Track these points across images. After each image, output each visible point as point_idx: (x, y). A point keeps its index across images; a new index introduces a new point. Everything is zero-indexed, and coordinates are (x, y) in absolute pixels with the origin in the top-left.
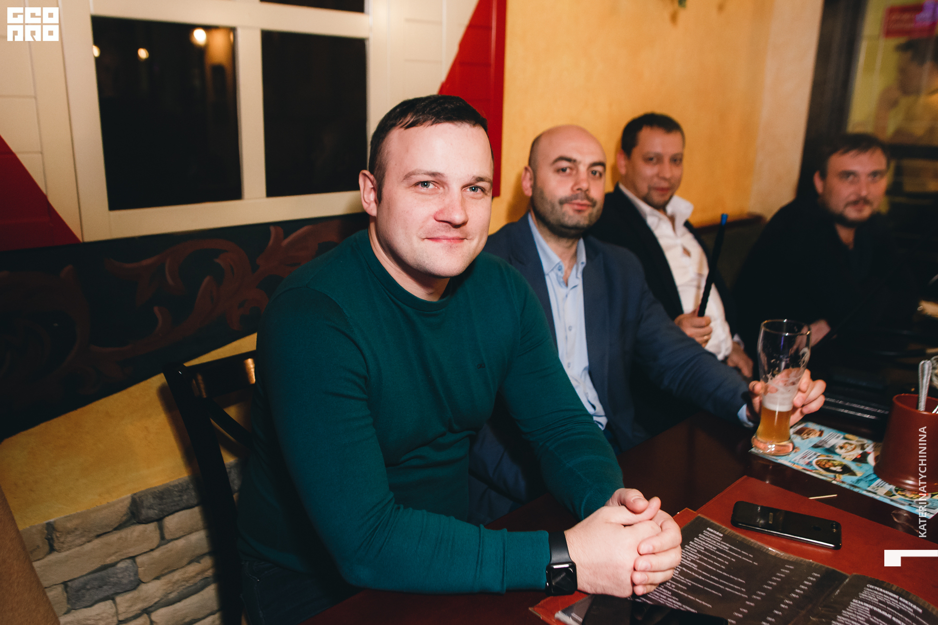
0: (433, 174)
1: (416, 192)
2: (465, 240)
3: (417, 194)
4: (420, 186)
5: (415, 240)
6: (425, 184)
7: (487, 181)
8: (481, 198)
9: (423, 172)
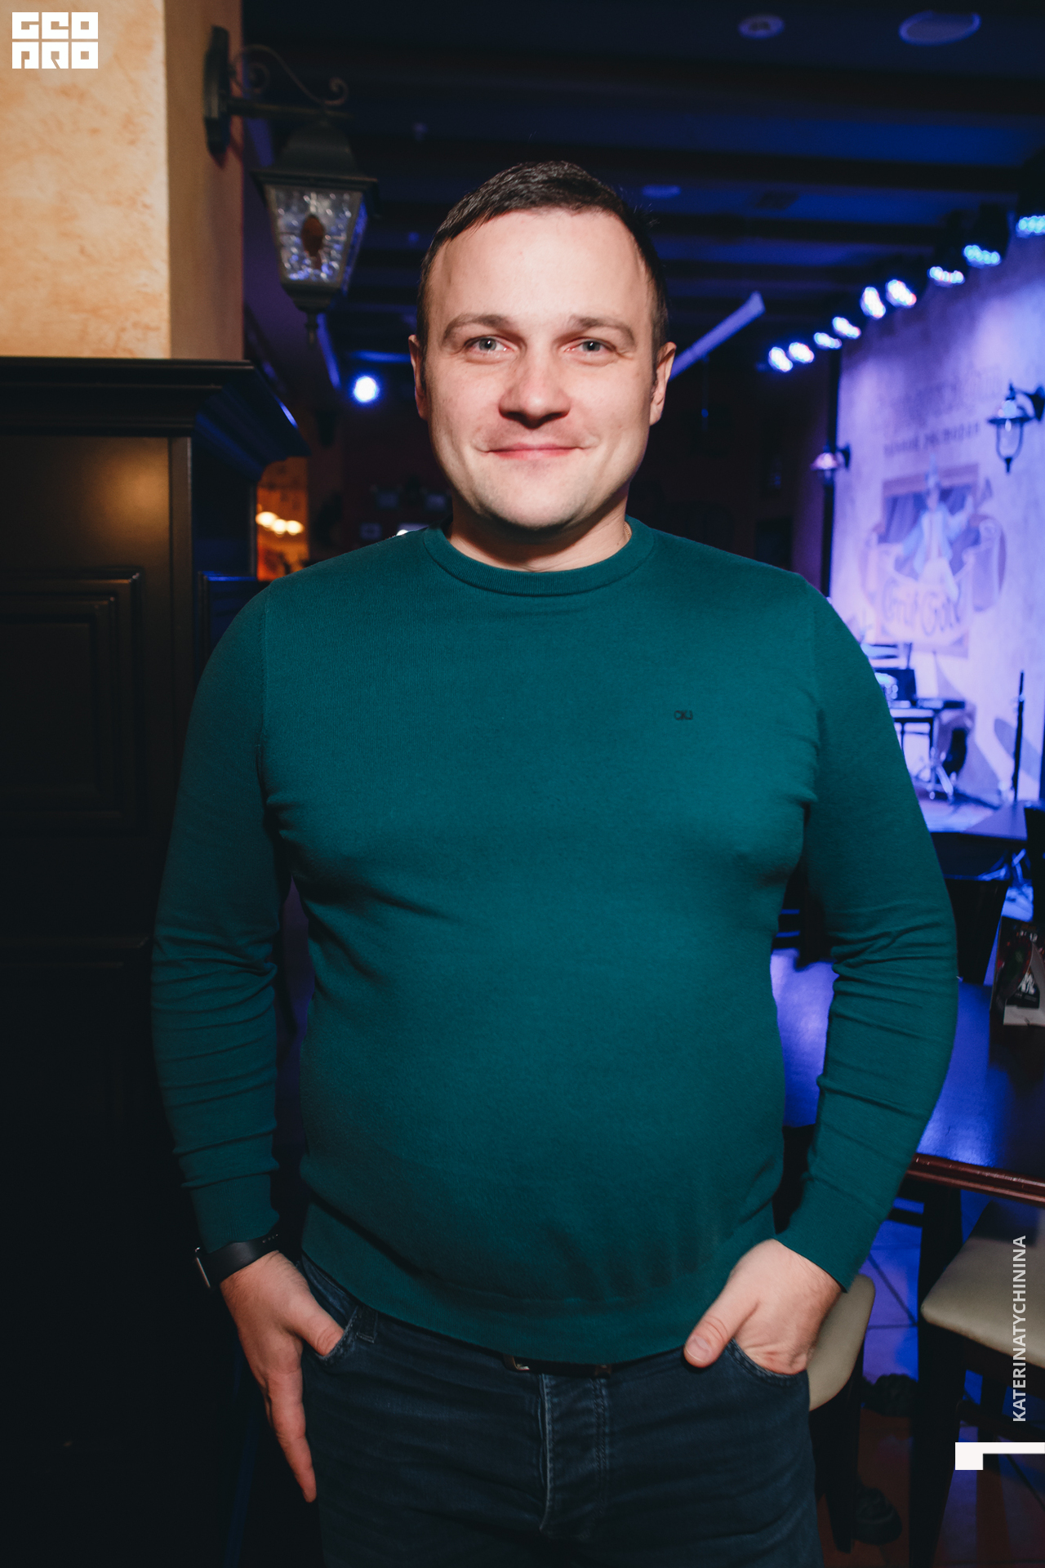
0: (490, 320)
1: (469, 361)
2: (577, 451)
3: (470, 364)
4: (477, 348)
5: (469, 454)
6: (486, 343)
7: (609, 326)
8: (605, 364)
9: (471, 319)
